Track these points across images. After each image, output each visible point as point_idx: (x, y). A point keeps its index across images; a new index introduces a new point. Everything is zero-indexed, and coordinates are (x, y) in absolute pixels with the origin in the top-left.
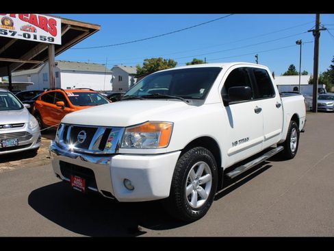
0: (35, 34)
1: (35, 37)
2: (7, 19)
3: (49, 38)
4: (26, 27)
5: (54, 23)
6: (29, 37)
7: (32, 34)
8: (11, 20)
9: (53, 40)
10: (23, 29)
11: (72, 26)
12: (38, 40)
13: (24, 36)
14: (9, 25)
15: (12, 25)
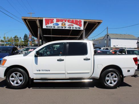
0: (73, 27)
1: (73, 28)
2: (63, 23)
3: (78, 28)
4: (70, 24)
5: (81, 22)
6: (71, 28)
7: (72, 27)
8: (65, 23)
9: (80, 28)
10: (69, 25)
11: (89, 22)
12: (74, 29)
13: (69, 28)
14: (64, 25)
15: (65, 24)
